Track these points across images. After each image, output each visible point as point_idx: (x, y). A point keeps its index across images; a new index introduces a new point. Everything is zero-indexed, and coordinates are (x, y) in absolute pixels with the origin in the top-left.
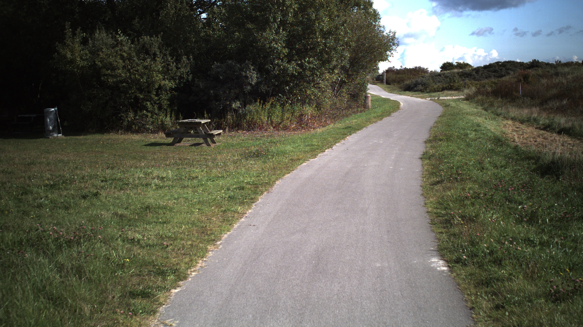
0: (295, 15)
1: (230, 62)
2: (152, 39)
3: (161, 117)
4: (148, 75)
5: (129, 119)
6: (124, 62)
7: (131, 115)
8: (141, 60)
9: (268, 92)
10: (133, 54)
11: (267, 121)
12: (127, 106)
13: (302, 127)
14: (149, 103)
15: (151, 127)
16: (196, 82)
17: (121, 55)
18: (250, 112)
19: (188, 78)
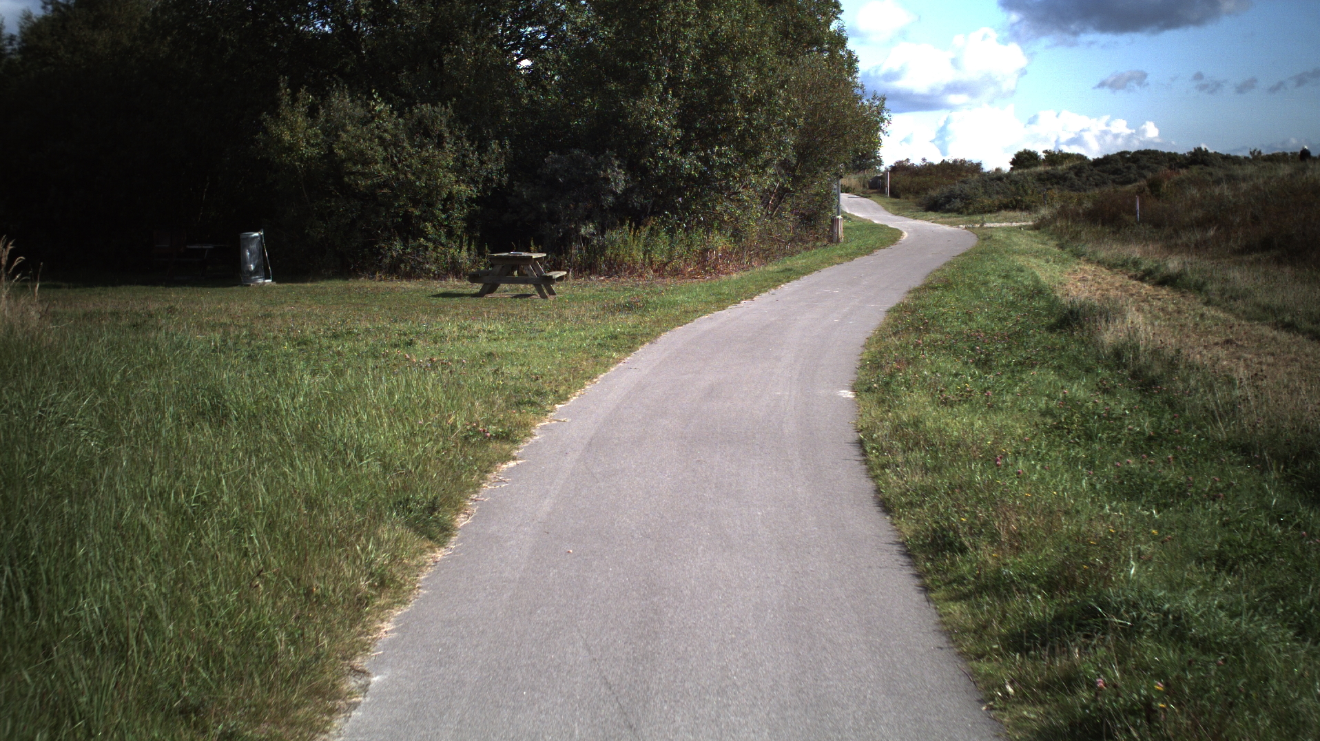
0: (696, 68)
1: (576, 152)
2: (436, 109)
3: (452, 251)
4: (429, 175)
5: (394, 254)
6: (386, 150)
7: (398, 246)
8: (415, 146)
9: (644, 207)
10: (401, 137)
11: (644, 260)
12: (389, 231)
13: (707, 271)
14: (429, 225)
15: (433, 268)
16: (515, 188)
17: (380, 138)
18: (613, 242)
19: (500, 180)
